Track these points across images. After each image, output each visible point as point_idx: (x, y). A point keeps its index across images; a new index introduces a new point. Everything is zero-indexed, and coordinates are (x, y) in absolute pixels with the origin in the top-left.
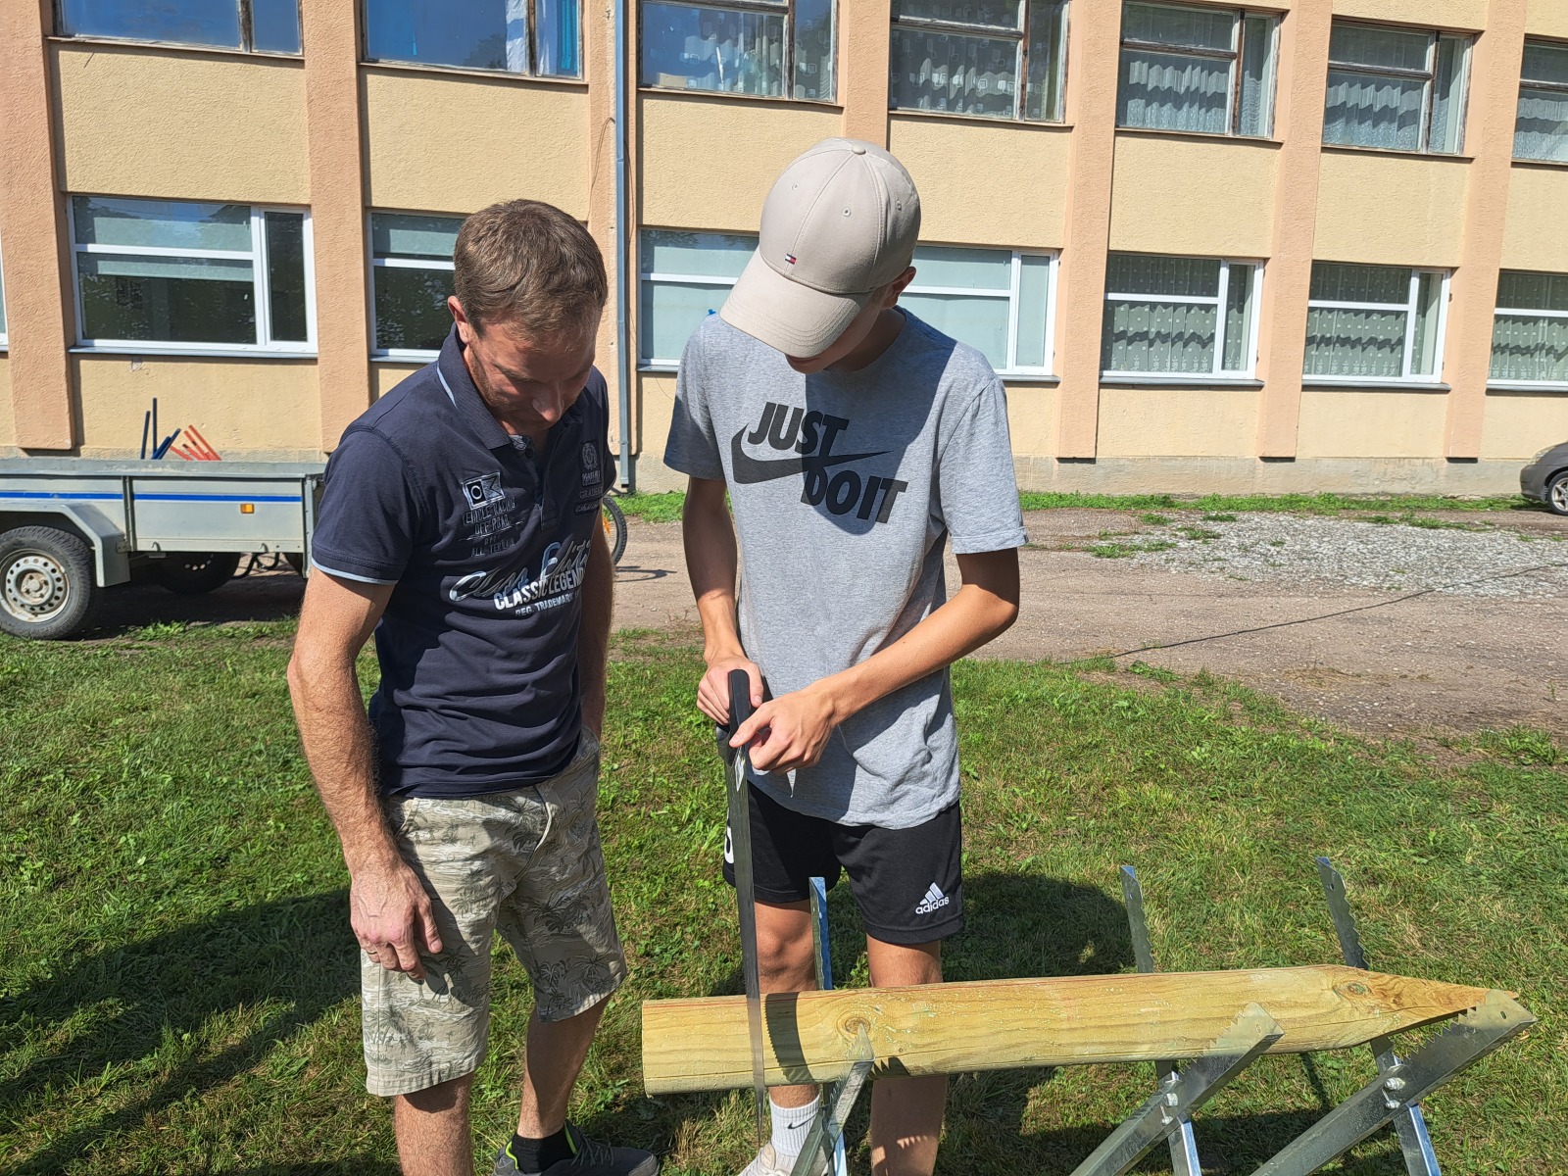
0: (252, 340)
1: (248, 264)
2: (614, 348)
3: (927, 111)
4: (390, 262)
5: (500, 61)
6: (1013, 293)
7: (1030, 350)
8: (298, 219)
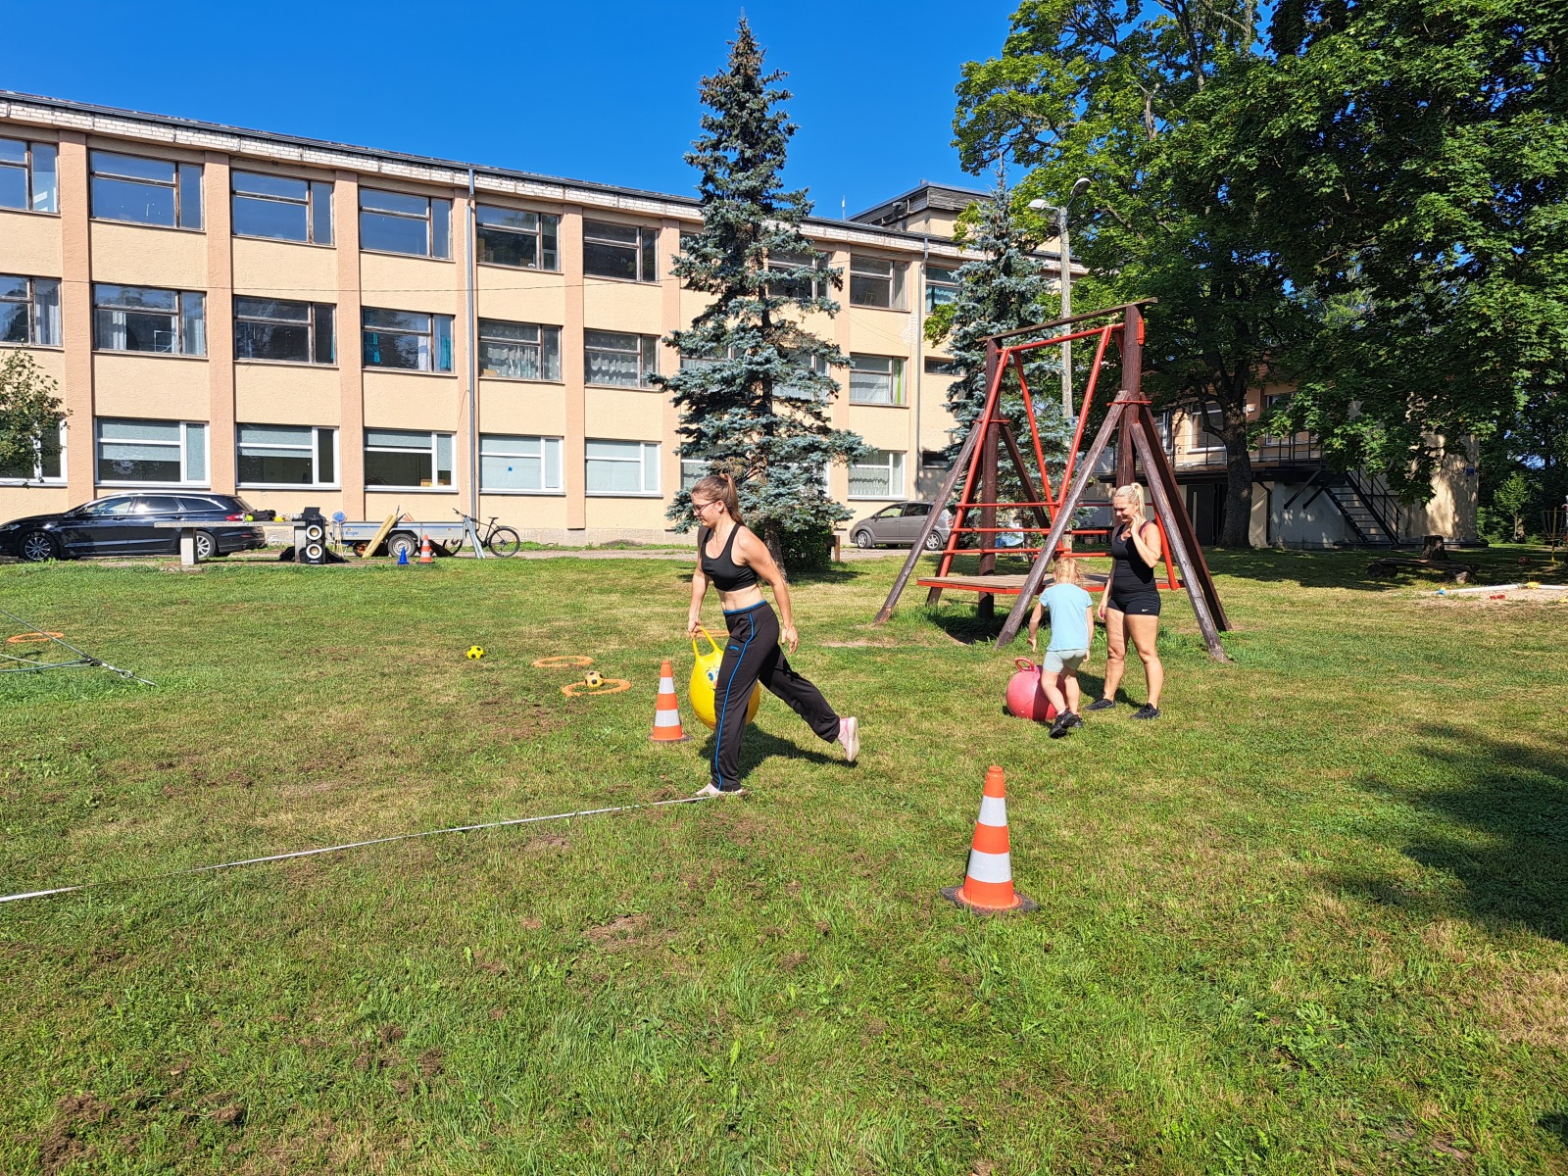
0: (311, 482)
1: (310, 450)
2: (469, 484)
3: (600, 385)
4: (369, 449)
5: (414, 365)
6: (642, 459)
7: (650, 483)
8: (332, 431)
